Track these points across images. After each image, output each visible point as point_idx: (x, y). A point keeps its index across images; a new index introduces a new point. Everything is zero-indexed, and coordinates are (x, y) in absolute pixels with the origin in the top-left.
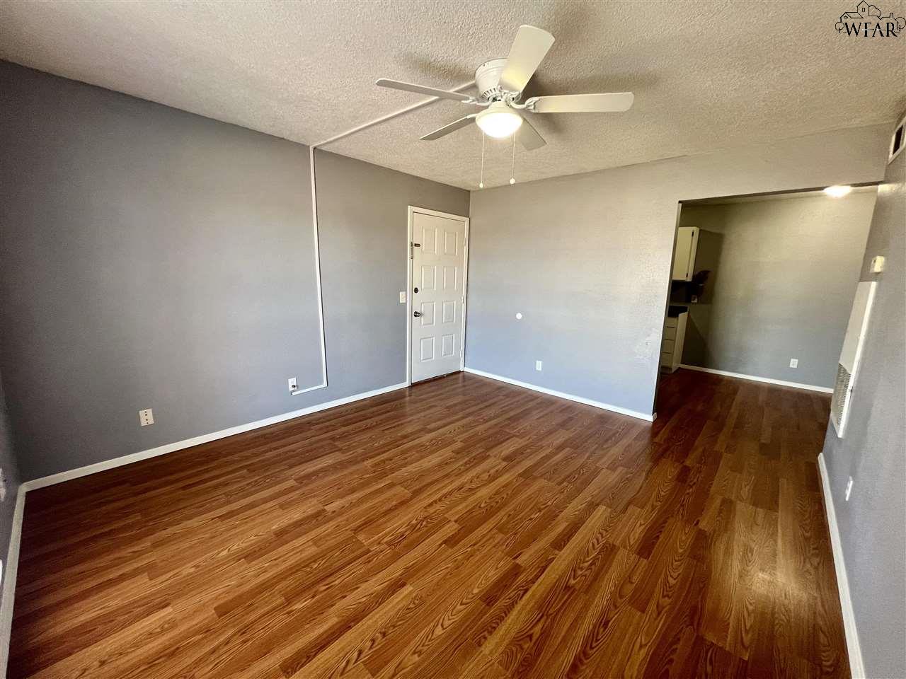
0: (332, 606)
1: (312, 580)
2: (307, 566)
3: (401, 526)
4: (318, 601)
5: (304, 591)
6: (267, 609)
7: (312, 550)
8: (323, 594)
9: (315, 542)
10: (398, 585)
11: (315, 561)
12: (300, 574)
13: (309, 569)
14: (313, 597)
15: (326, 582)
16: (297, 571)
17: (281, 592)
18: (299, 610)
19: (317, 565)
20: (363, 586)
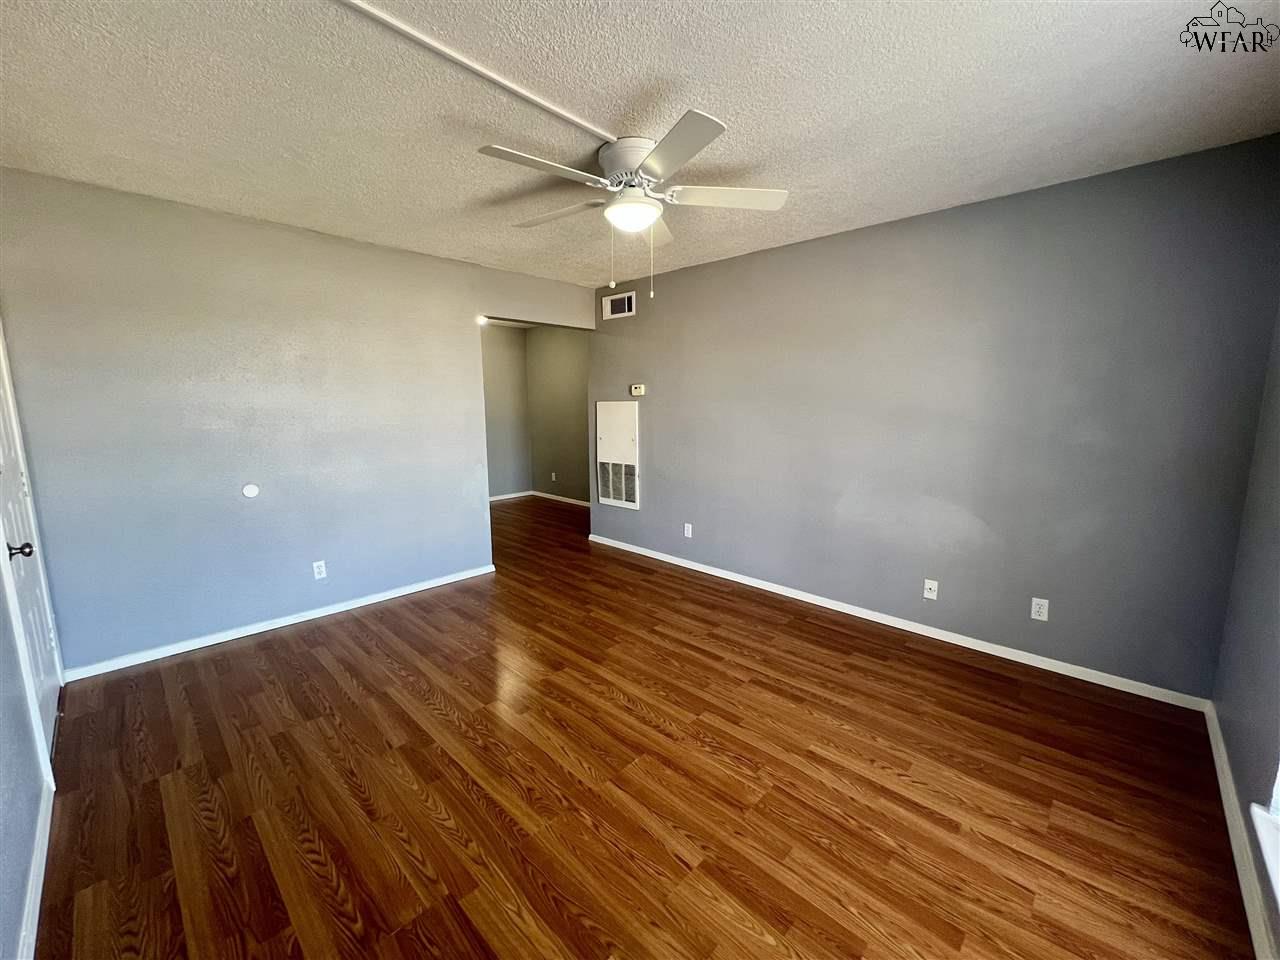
0: (868, 807)
1: (846, 837)
2: (830, 852)
3: (721, 762)
4: (873, 824)
5: (867, 842)
6: (914, 876)
7: (799, 853)
8: (861, 820)
9: (780, 854)
10: (812, 756)
11: (818, 844)
12: (846, 856)
13: (834, 847)
14: (870, 829)
15: (842, 820)
16: (842, 860)
17: (884, 870)
18: (894, 838)
19: (824, 840)
20: (829, 784)
